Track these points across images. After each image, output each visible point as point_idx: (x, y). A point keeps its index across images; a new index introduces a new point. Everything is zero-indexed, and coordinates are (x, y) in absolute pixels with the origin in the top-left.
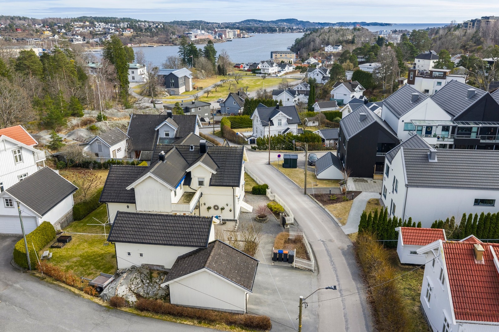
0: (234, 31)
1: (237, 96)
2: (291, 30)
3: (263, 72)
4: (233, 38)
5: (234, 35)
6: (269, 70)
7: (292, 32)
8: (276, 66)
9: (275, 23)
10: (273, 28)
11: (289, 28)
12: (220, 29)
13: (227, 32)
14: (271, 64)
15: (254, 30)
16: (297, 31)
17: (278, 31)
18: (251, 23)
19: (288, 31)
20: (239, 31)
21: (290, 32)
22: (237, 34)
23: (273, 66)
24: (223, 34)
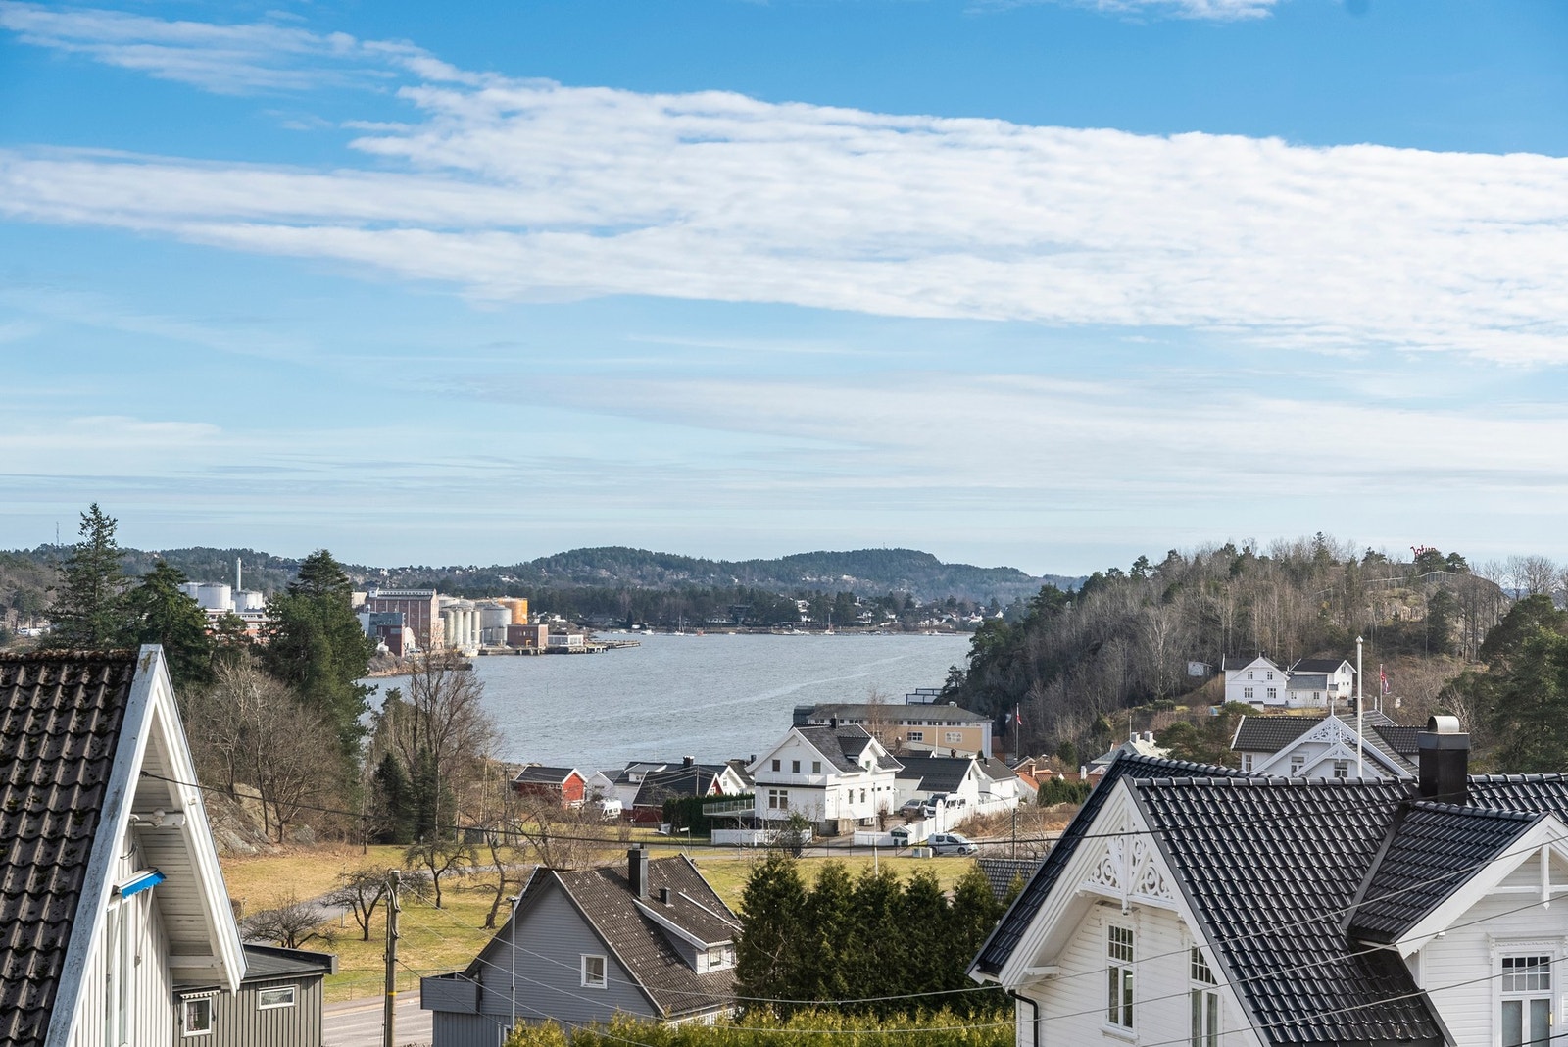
0: (490, 609)
1: (621, 897)
2: (900, 615)
3: (777, 814)
4: (482, 653)
5: (489, 638)
6: (829, 795)
7: (907, 628)
8: (883, 763)
9: (779, 578)
10: (771, 598)
11: (887, 606)
12: (382, 593)
13: (435, 610)
14: (838, 747)
15: (630, 612)
16: (940, 620)
17: (809, 620)
18: (604, 573)
19: (878, 618)
20: (522, 604)
21: (889, 626)
22: (509, 628)
23: (862, 763)
24: (403, 625)
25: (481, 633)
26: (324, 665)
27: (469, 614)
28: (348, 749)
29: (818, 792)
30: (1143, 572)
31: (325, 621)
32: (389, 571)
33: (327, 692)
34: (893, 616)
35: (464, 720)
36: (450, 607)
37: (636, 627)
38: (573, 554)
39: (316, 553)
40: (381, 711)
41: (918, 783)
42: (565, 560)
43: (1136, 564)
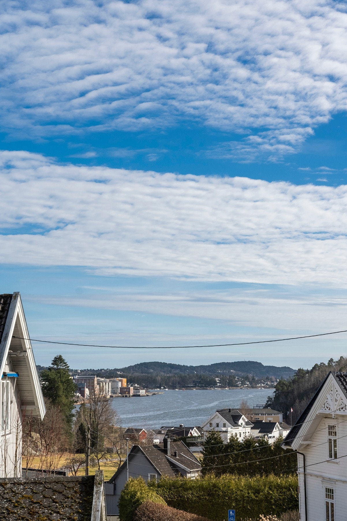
0: (114, 381)
1: (161, 455)
2: (251, 382)
4: (112, 396)
5: (114, 392)
6: (229, 435)
7: (253, 387)
8: (247, 424)
9: (209, 371)
10: (207, 378)
11: (246, 380)
12: (78, 377)
13: (96, 382)
14: (231, 419)
15: (160, 382)
16: (264, 384)
17: (220, 385)
18: (152, 371)
19: (243, 383)
20: (125, 380)
21: (247, 386)
22: (120, 388)
23: (240, 424)
24: (85, 387)
25: (111, 390)
26: (61, 393)
27: (107, 383)
28: (69, 421)
29: (225, 433)
30: (332, 364)
31: (60, 378)
32: (80, 371)
33: (61, 402)
34: (248, 383)
35: (107, 410)
36: (101, 381)
37: (162, 388)
38: (141, 364)
39: (57, 356)
40: (79, 410)
41: (258, 431)
42: (138, 366)
43: (329, 361)
